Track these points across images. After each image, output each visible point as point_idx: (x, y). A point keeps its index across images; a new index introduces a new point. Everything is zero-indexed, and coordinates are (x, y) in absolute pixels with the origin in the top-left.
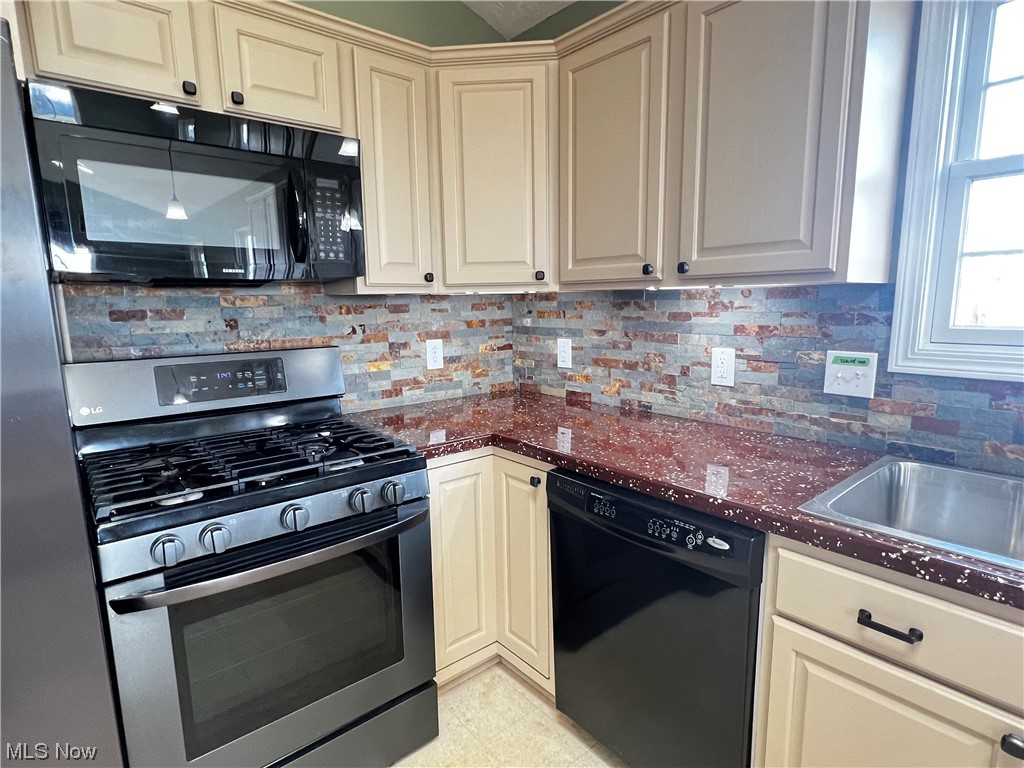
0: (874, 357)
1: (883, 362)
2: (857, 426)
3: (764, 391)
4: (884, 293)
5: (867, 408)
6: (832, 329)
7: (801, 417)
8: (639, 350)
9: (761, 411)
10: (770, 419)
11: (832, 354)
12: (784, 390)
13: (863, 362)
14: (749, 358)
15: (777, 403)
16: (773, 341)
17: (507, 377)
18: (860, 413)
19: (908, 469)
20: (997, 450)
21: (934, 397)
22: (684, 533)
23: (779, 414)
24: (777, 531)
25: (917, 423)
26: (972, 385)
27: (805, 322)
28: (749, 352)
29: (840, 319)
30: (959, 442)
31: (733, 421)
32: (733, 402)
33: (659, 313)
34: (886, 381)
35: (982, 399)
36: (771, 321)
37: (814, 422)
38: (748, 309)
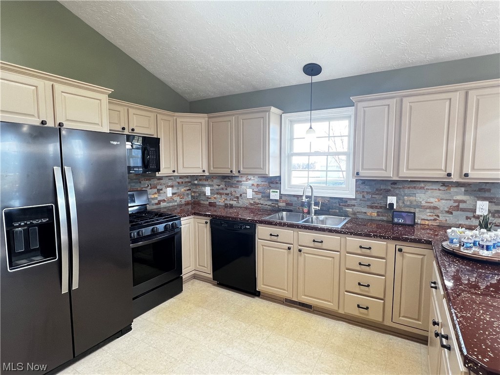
0: (278, 191)
1: (280, 192)
2: (277, 206)
3: (259, 199)
4: (280, 177)
5: (278, 202)
6: (271, 185)
7: (266, 205)
8: (229, 190)
9: (258, 204)
10: (260, 206)
11: (271, 190)
12: (263, 199)
13: (277, 192)
14: (255, 192)
15: (262, 202)
16: (260, 188)
17: (189, 198)
18: (277, 203)
19: (284, 213)
20: (299, 208)
21: (288, 199)
22: (241, 226)
23: (262, 204)
24: (257, 223)
25: (287, 204)
26: (294, 196)
27: (266, 183)
28: (255, 190)
29: (272, 183)
30: (293, 207)
31: (252, 207)
32: (252, 202)
33: (234, 181)
34: (281, 196)
35: (296, 199)
36: (259, 183)
37: (269, 205)
38: (254, 180)
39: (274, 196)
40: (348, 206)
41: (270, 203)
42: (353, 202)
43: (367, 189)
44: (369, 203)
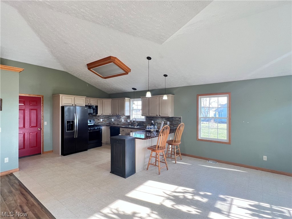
2: (129, 124)
4: (130, 116)
6: (128, 118)
8: (118, 120)
17: (108, 122)
24: (120, 127)
25: (131, 123)
26: (133, 121)
28: (124, 120)
32: (124, 123)
33: (119, 117)
38: (124, 117)
39: (129, 121)
40: (144, 123)
41: (127, 123)
42: (145, 122)
43: (148, 119)
44: (148, 123)
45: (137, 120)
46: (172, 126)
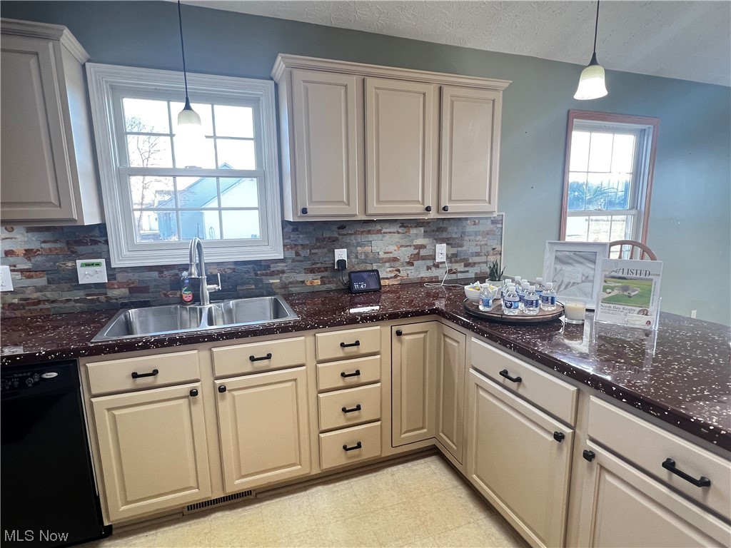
0: (103, 261)
1: (108, 263)
2: (102, 298)
3: (38, 289)
4: (102, 228)
5: (105, 288)
6: (77, 248)
7: (68, 300)
9: (39, 302)
10: (48, 306)
11: (79, 262)
12: (53, 287)
13: (98, 265)
14: (22, 271)
15: (50, 295)
16: (39, 258)
18: (102, 291)
20: (165, 294)
21: (134, 277)
23: (53, 302)
24: (84, 355)
25: (132, 290)
26: (150, 268)
27: (58, 245)
28: (19, 267)
29: (79, 243)
30: (151, 294)
31: (18, 313)
32: (16, 301)
34: (112, 272)
35: (155, 274)
36: (35, 245)
37: (77, 301)
38: (13, 240)
39: (90, 273)
40: (273, 274)
41: (80, 294)
42: (280, 266)
43: (302, 239)
44: (307, 265)
45: (206, 259)
46: (460, 267)
